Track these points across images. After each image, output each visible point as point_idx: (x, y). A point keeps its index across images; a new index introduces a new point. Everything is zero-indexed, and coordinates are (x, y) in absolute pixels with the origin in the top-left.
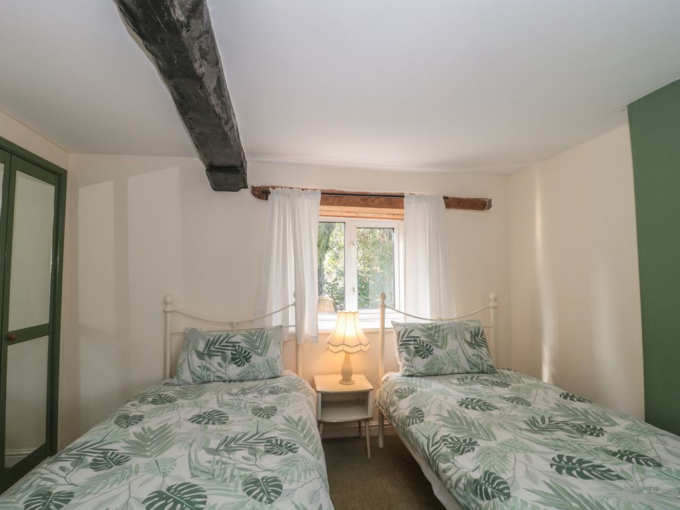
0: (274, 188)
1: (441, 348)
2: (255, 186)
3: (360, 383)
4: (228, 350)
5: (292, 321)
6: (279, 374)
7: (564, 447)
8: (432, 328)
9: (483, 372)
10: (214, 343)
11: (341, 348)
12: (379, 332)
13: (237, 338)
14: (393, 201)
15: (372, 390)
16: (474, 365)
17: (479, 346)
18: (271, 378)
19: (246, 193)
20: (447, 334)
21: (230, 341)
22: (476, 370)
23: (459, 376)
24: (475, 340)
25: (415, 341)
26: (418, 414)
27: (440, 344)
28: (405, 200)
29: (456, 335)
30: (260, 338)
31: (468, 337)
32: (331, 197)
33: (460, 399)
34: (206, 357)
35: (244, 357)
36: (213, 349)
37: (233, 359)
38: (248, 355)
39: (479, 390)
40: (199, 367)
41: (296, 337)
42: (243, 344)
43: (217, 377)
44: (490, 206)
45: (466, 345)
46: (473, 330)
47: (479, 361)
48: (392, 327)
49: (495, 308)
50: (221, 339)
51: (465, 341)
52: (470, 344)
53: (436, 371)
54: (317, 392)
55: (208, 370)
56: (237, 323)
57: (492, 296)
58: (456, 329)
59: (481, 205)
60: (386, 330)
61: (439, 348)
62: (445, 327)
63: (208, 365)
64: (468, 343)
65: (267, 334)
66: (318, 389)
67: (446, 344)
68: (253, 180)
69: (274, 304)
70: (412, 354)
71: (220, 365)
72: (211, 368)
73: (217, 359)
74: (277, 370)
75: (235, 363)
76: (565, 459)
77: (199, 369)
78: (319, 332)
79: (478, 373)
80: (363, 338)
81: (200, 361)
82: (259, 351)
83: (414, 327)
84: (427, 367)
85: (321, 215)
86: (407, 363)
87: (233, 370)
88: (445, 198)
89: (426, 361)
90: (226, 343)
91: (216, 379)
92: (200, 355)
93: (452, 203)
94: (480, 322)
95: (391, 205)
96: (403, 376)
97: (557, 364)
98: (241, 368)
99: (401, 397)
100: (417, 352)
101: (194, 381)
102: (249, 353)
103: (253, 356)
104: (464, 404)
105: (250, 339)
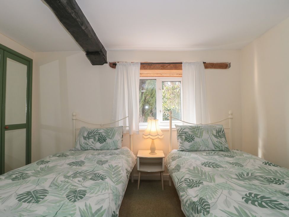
0: (118, 62)
1: (199, 138)
2: (111, 62)
3: (159, 154)
4: (97, 136)
5: (127, 125)
6: (119, 148)
7: (255, 189)
8: (195, 128)
9: (222, 151)
10: (91, 133)
11: (148, 136)
12: (169, 131)
13: (101, 131)
14: (177, 66)
15: (164, 157)
16: (217, 147)
17: (221, 137)
18: (115, 149)
19: (106, 66)
20: (203, 131)
21: (98, 132)
22: (218, 149)
23: (208, 152)
25: (186, 134)
26: (178, 168)
27: (198, 136)
28: (183, 65)
29: (208, 131)
30: (111, 131)
31: (215, 133)
32: (145, 66)
33: (203, 162)
34: (87, 139)
35: (103, 139)
36: (90, 136)
37: (99, 140)
38: (105, 138)
39: (216, 158)
40: (84, 143)
41: (129, 131)
42: (103, 134)
43: (91, 148)
44: (230, 66)
45: (213, 137)
46: (218, 129)
47: (220, 145)
48: (175, 127)
49: (232, 118)
50: (94, 131)
51: (213, 134)
52: (216, 136)
53: (196, 149)
54: (137, 157)
55: (87, 144)
56: (103, 125)
57: (230, 113)
58: (208, 129)
59: (225, 66)
60: (172, 129)
61: (198, 137)
62: (202, 127)
63: (88, 142)
64: (214, 135)
65: (115, 130)
66: (138, 156)
67: (202, 136)
68: (109, 59)
69: (120, 117)
70: (183, 140)
71: (93, 142)
72: (89, 143)
73: (92, 140)
74: (118, 146)
75: (99, 142)
76: (253, 195)
77: (84, 144)
78: (139, 130)
79: (219, 151)
80: (160, 133)
81: (84, 140)
82: (110, 137)
83: (186, 127)
84: (191, 147)
86: (180, 144)
87: (98, 145)
88: (204, 63)
89: (190, 143)
90: (96, 133)
91: (91, 149)
92: (85, 138)
93: (207, 66)
94: (222, 125)
95: (176, 68)
96: (178, 151)
97: (265, 147)
98: (102, 144)
99: (173, 160)
100: (186, 139)
101: (81, 149)
102: (106, 138)
103: (107, 139)
104: (205, 164)
105: (107, 131)
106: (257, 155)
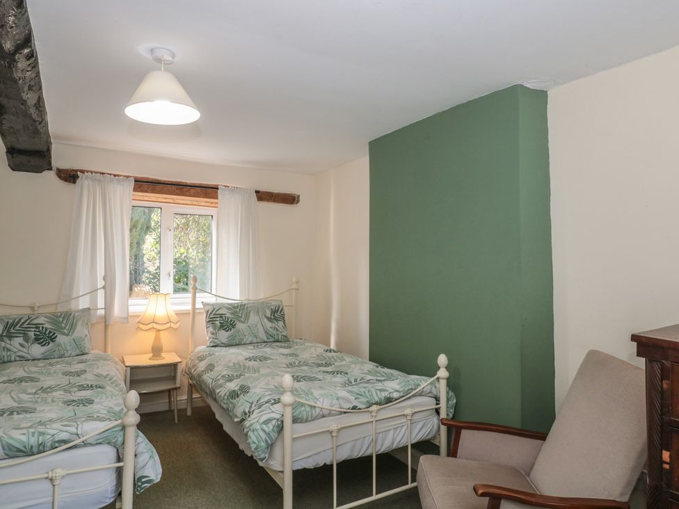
0: (83, 172)
1: (244, 323)
2: (61, 168)
3: (168, 358)
4: (31, 331)
5: (101, 303)
6: (87, 351)
8: (238, 307)
9: (278, 341)
10: (14, 325)
11: (150, 326)
12: (189, 313)
13: (41, 320)
14: (209, 191)
15: (181, 362)
16: (270, 335)
17: (277, 320)
18: (77, 355)
20: (250, 312)
21: (32, 322)
22: (272, 340)
23: (256, 345)
24: (274, 316)
25: (221, 317)
27: (242, 319)
28: (219, 191)
29: (258, 312)
30: (65, 321)
31: (268, 313)
32: (143, 185)
33: (248, 357)
34: (6, 339)
35: (49, 337)
36: (13, 331)
37: (37, 339)
39: (267, 351)
41: (106, 320)
42: (47, 326)
43: (19, 356)
44: (298, 201)
45: (265, 320)
46: (274, 308)
47: (275, 332)
48: (202, 307)
49: (297, 289)
50: (22, 321)
51: (266, 316)
52: (270, 319)
53: (237, 342)
54: (126, 367)
55: (8, 350)
56: (39, 307)
57: (294, 280)
58: (258, 307)
59: (290, 199)
60: (197, 311)
61: (242, 322)
62: (249, 305)
63: (8, 346)
64: (267, 318)
65: (74, 316)
66: (127, 364)
67: (248, 320)
68: (58, 161)
69: (82, 286)
70: (217, 328)
71: (21, 345)
72: (12, 348)
74: (85, 347)
75: (39, 343)
78: (130, 314)
79: (274, 342)
80: (174, 317)
82: (66, 331)
83: (221, 306)
84: (230, 339)
85: (133, 200)
86: (212, 336)
87: (37, 350)
88: (257, 192)
89: (229, 333)
90: (28, 324)
91: (18, 358)
93: (262, 196)
94: (281, 301)
95: (206, 196)
96: (208, 347)
98: (45, 348)
99: (201, 361)
100: (222, 326)
102: (54, 334)
103: (59, 336)
104: (250, 359)
105: (55, 320)
106: (328, 344)
